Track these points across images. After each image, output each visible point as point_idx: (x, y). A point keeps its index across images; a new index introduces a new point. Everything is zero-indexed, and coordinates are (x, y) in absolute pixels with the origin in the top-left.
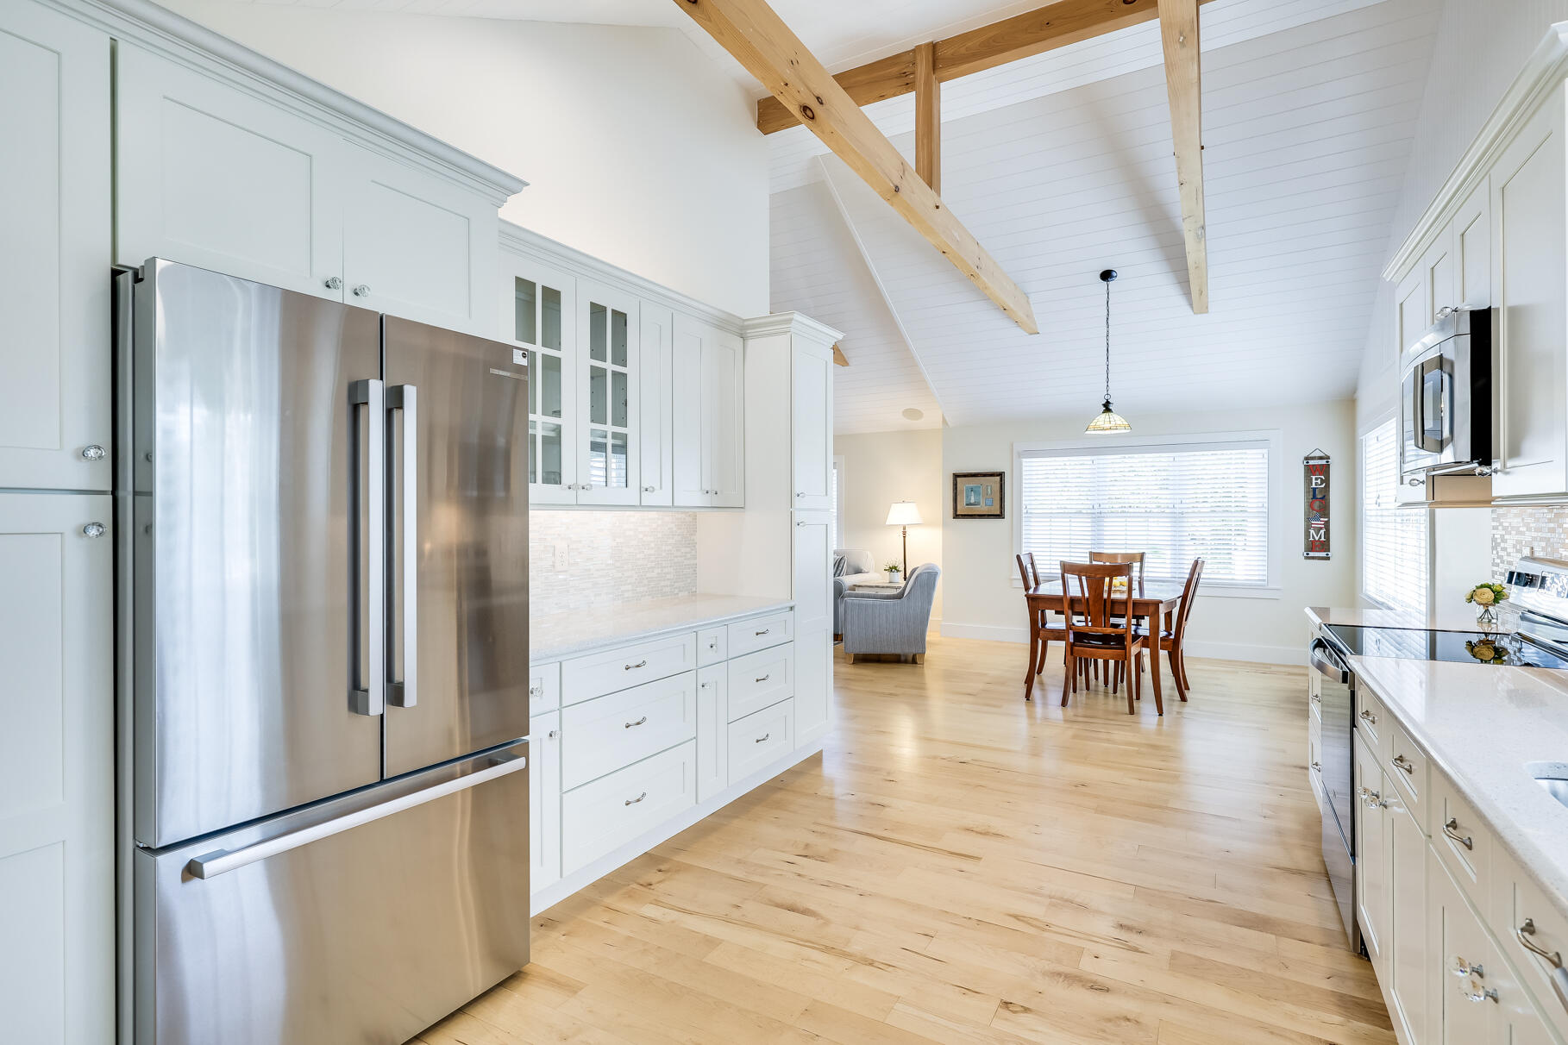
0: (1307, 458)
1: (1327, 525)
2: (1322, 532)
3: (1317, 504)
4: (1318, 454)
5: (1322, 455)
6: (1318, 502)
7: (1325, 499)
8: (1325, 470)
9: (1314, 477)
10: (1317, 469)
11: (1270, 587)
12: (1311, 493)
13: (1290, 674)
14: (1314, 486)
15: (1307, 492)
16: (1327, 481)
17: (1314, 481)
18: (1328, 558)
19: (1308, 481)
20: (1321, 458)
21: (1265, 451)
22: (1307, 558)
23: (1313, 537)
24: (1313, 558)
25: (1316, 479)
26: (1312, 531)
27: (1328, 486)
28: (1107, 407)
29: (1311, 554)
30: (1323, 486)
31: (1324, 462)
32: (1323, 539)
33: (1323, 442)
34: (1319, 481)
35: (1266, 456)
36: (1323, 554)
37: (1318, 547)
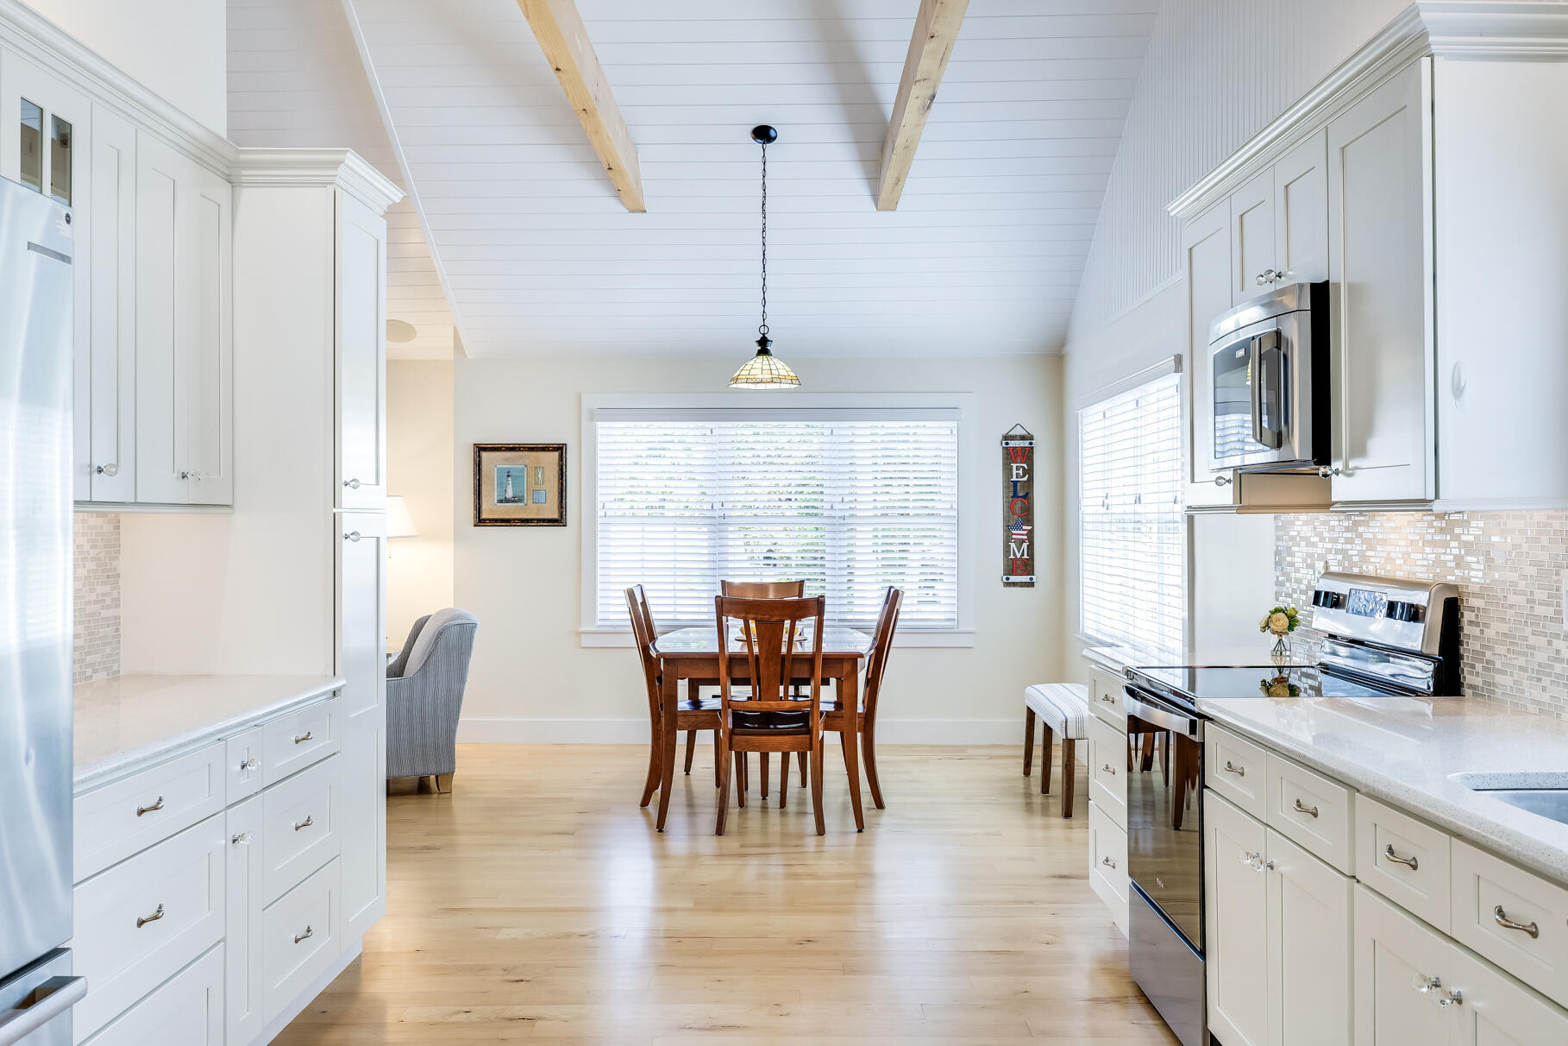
0: (1006, 438)
1: (1031, 534)
2: (1025, 545)
3: (1019, 504)
4: (1018, 431)
5: (1024, 433)
6: (1019, 501)
7: (1028, 496)
8: (1027, 455)
9: (1014, 466)
10: (1018, 453)
11: (961, 629)
12: (1012, 489)
13: (992, 757)
14: (1014, 479)
15: (1006, 487)
16: (1029, 472)
17: (1015, 472)
18: (1031, 584)
19: (1007, 471)
20: (1023, 438)
21: (954, 424)
22: (1008, 584)
23: (1014, 554)
24: (1014, 584)
25: (1017, 469)
26: (1013, 545)
27: (1031, 479)
28: (764, 347)
29: (1013, 579)
30: (1025, 479)
31: (1026, 444)
32: (1026, 557)
33: (1027, 417)
34: (1021, 472)
35: (955, 432)
36: (1026, 579)
37: (1020, 567)
